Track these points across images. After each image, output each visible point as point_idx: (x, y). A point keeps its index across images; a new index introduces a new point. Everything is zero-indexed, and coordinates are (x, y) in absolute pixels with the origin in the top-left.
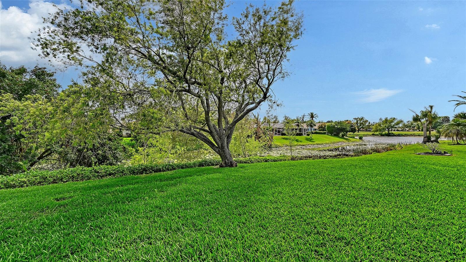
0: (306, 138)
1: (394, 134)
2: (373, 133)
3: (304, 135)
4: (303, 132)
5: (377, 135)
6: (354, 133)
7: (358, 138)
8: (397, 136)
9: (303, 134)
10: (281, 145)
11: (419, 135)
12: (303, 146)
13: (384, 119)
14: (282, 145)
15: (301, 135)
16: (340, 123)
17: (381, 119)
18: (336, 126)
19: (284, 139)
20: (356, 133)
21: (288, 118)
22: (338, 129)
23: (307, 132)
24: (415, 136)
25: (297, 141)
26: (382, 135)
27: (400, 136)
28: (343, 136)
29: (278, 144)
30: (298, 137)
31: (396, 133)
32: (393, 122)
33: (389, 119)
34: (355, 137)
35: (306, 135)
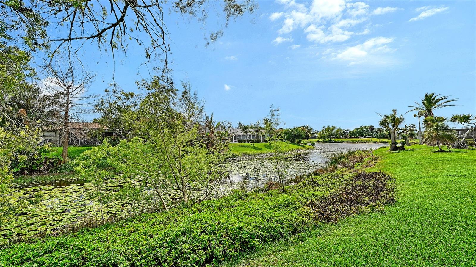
0: (264, 145)
1: (334, 141)
2: (318, 140)
3: (262, 142)
4: (262, 139)
5: (321, 142)
6: (307, 140)
7: (310, 144)
8: (336, 143)
9: (261, 140)
10: (239, 154)
11: (353, 142)
12: (264, 154)
13: (326, 127)
14: (241, 154)
15: (259, 142)
16: (296, 129)
17: (324, 127)
18: (293, 133)
19: (241, 146)
20: (309, 140)
21: (242, 124)
22: (295, 135)
23: (265, 139)
24: (350, 142)
25: (256, 148)
26: (325, 142)
27: (339, 143)
28: (299, 142)
29: (236, 153)
30: (256, 145)
31: (336, 140)
32: (333, 130)
33: (330, 127)
34: (308, 144)
35: (264, 142)
